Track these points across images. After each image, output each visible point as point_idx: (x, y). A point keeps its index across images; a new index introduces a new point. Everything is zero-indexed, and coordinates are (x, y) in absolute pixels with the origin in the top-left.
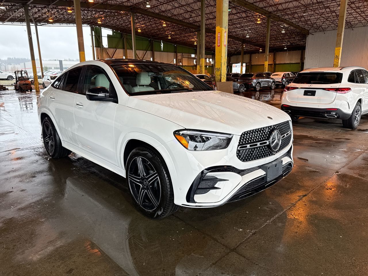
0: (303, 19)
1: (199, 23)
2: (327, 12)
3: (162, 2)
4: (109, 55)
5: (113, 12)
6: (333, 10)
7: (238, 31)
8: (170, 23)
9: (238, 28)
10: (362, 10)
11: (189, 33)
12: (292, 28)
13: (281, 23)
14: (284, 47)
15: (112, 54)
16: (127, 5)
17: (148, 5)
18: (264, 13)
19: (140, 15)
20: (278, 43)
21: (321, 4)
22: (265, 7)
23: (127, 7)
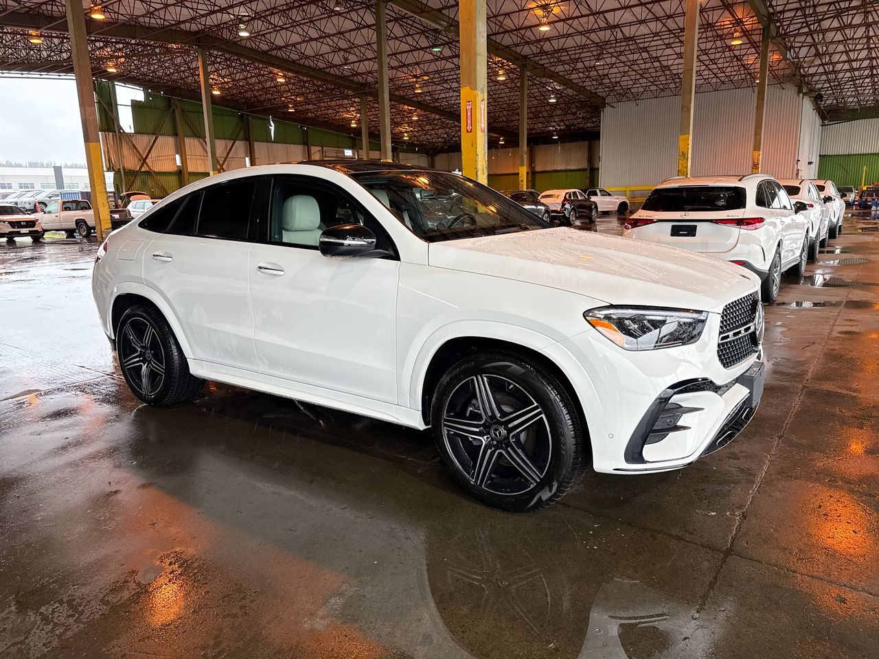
0: (593, 73)
1: (364, 76)
2: (643, 59)
3: (279, 27)
4: (137, 149)
5: (150, 46)
6: (654, 55)
7: (453, 99)
8: (294, 75)
9: (454, 91)
10: (712, 57)
11: (339, 100)
12: (570, 92)
13: (548, 80)
14: (551, 133)
15: (145, 149)
16: (188, 29)
17: (242, 30)
18: (512, 58)
19: (219, 53)
20: (540, 125)
21: (631, 43)
22: (517, 45)
23: (190, 33)
